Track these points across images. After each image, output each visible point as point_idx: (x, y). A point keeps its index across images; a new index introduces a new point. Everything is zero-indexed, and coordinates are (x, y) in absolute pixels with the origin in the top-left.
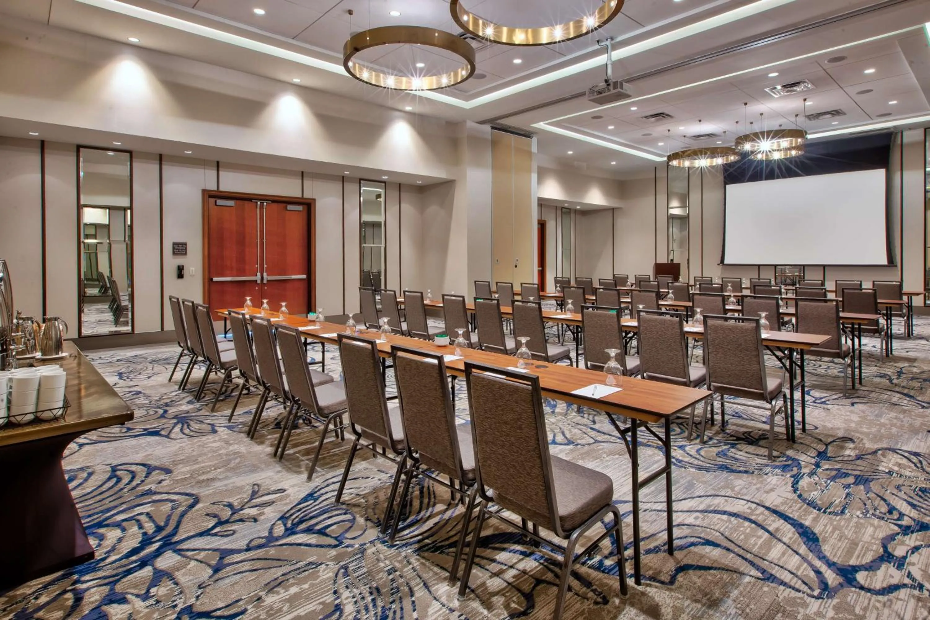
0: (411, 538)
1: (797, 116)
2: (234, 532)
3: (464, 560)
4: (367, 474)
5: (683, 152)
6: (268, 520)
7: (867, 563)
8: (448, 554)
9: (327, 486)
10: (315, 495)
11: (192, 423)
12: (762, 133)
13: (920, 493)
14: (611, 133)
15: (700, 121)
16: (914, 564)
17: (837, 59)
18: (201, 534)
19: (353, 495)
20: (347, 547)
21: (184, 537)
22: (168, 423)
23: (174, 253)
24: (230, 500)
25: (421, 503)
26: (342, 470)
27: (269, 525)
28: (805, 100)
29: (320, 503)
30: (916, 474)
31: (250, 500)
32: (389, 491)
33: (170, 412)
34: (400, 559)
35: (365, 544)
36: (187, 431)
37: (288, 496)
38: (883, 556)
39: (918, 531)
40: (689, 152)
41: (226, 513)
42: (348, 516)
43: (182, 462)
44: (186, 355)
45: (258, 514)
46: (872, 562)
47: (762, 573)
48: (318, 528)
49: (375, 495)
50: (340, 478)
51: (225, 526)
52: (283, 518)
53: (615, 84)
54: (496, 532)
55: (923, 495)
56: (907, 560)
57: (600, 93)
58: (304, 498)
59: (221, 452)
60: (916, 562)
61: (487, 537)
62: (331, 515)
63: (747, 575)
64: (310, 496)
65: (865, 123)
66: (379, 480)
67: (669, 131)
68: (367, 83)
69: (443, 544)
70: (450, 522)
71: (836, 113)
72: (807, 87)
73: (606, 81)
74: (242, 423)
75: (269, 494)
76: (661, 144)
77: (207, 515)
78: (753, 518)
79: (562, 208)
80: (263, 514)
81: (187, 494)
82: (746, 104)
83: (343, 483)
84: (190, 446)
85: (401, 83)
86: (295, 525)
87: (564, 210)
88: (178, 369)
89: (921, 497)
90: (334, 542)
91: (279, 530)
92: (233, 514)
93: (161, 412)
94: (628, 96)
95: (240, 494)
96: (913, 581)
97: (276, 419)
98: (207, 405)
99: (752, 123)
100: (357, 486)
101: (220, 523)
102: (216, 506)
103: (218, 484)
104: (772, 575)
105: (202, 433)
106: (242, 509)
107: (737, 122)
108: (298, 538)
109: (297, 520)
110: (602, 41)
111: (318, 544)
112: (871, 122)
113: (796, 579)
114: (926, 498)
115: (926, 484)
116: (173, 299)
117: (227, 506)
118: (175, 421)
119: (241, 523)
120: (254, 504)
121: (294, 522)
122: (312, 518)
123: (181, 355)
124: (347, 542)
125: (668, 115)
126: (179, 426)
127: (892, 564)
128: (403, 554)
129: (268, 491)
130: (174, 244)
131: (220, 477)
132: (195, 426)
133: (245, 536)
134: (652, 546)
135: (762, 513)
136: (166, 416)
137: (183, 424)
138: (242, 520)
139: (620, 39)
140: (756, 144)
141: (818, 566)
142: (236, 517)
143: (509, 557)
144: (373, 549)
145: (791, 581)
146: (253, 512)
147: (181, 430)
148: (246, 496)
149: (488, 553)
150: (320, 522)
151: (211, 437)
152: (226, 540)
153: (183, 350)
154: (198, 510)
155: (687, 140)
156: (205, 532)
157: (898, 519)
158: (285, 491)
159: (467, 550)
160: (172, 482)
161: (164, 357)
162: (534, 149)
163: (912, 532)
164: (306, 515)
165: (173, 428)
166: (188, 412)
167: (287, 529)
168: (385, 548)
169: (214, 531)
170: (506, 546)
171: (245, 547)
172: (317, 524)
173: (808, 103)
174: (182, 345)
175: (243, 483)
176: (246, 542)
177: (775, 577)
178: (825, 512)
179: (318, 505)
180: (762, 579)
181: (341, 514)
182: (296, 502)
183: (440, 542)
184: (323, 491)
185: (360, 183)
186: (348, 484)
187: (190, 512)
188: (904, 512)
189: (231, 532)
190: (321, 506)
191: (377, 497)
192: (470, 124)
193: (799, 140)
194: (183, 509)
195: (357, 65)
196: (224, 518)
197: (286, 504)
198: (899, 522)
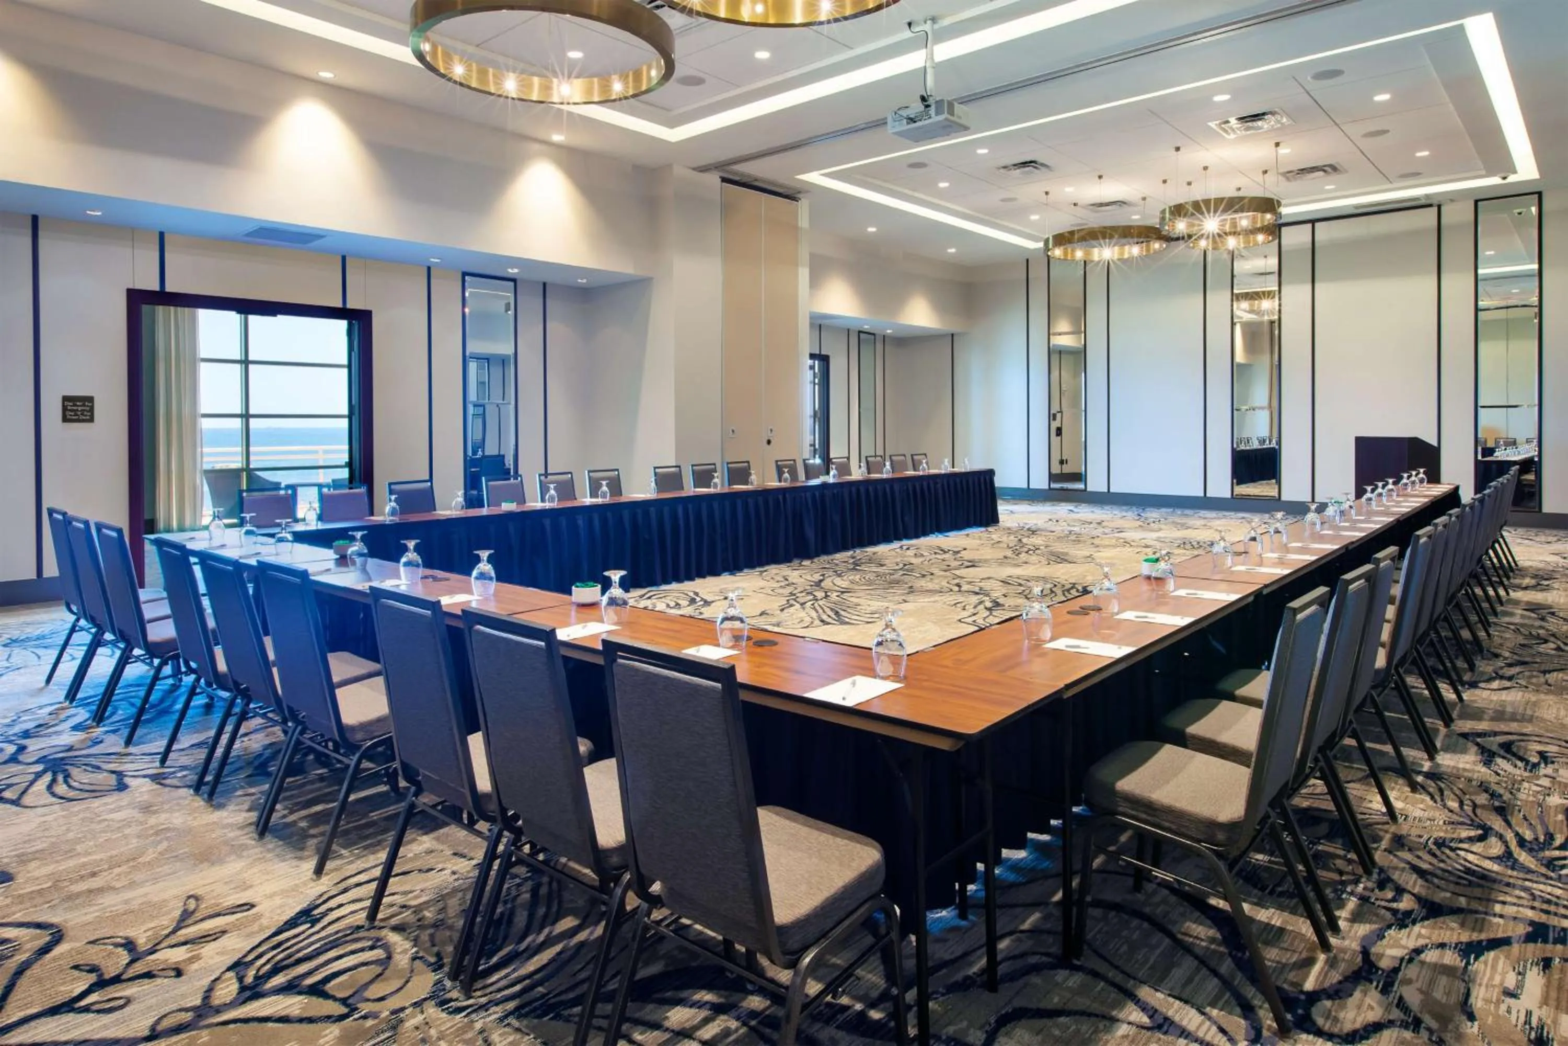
0: (499, 990)
1: (1265, 172)
2: (128, 1001)
3: (600, 1029)
4: (430, 861)
5: (1072, 233)
6: (207, 970)
7: (1331, 984)
8: (567, 1020)
9: (345, 891)
10: (316, 912)
11: (74, 772)
12: (1207, 202)
13: (1434, 847)
14: (942, 194)
15: (1100, 177)
16: (1409, 982)
17: (1329, 73)
18: (54, 1011)
19: (395, 908)
20: (365, 1017)
21: (14, 1019)
22: (20, 774)
23: (65, 419)
24: (131, 933)
25: (531, 916)
26: (383, 856)
27: (206, 982)
28: (1277, 145)
29: (323, 928)
30: (1431, 814)
31: (174, 932)
32: (469, 896)
33: (30, 749)
34: (470, 1035)
35: (402, 1009)
36: (61, 788)
37: (259, 916)
38: (1360, 969)
39: (1423, 919)
40: (1082, 234)
41: (118, 960)
42: (379, 953)
43: (38, 855)
44: (82, 629)
45: (184, 961)
46: (1340, 982)
47: (1150, 1017)
48: (309, 981)
49: (440, 905)
50: (377, 872)
51: (111, 989)
52: (238, 966)
53: (939, 103)
54: (670, 968)
55: (1438, 853)
56: (1400, 975)
57: (912, 120)
58: (292, 919)
59: (127, 831)
60: (1414, 978)
61: (652, 979)
62: (341, 952)
63: (1123, 1022)
64: (307, 915)
65: (1376, 188)
66: (454, 873)
67: (1047, 193)
68: (461, 84)
69: (564, 997)
70: (583, 951)
71: (1331, 169)
72: (1279, 122)
73: (923, 99)
74: (184, 768)
75: (218, 915)
76: (1034, 217)
77: (76, 967)
78: (1147, 910)
79: (860, 332)
80: (197, 958)
81: (39, 926)
82: (1178, 149)
83: (383, 882)
84: (61, 821)
85: (530, 86)
86: (261, 979)
87: (862, 335)
88: (66, 657)
89: (1434, 855)
90: (338, 1009)
91: (228, 990)
92: (132, 962)
93: (11, 749)
94: (965, 128)
95: (152, 918)
96: (1405, 1013)
97: (260, 755)
98: (114, 732)
99: (1189, 184)
100: (407, 888)
101: (101, 984)
102: (96, 948)
103: (109, 900)
104: (1166, 1019)
105: (95, 792)
106: (152, 951)
107: (1165, 182)
108: (265, 1005)
109: (268, 967)
110: (918, 24)
111: (305, 1015)
112: (1389, 186)
113: (1208, 1023)
114: (1444, 857)
115: (1446, 831)
116: (55, 515)
117: (121, 945)
118: (39, 768)
119: (146, 981)
120: (182, 939)
121: (261, 973)
122: (299, 961)
123: (73, 630)
124: (365, 1008)
125: (1043, 165)
126: (48, 778)
127: (1375, 984)
128: (478, 1026)
129: (217, 909)
130: (65, 399)
131: (118, 885)
132: (80, 776)
133: (150, 1008)
134: (959, 977)
135: (1164, 901)
136: (21, 758)
137: (55, 774)
138: (149, 975)
139: (946, 22)
140: (1197, 222)
141: (1250, 996)
142: (139, 968)
143: (687, 1016)
144: (419, 1018)
145: (1198, 1028)
146: (177, 955)
147: (50, 787)
148: (167, 921)
149: (649, 1011)
150: (317, 969)
151: (112, 800)
152: (106, 1019)
153: (78, 620)
154: (54, 959)
155: (1079, 211)
156: (63, 1005)
157: (1394, 900)
158: (253, 906)
159: (609, 1008)
160: (8, 901)
161: (38, 632)
162: (804, 222)
163: (1414, 922)
164: (289, 956)
165: (32, 783)
166: (71, 749)
167: (243, 989)
168: (444, 1015)
169: (83, 1003)
170: (684, 994)
171: (146, 1033)
172: (310, 973)
173: (1284, 151)
174: (74, 608)
175: (166, 896)
176: (151, 1021)
177: (1173, 1022)
178: (1271, 893)
179: (318, 932)
180: (1148, 1029)
181: (362, 950)
182: (273, 930)
183: (554, 997)
184: (332, 903)
185: (464, 281)
186: (394, 884)
187: (40, 962)
188: (1404, 885)
189: (121, 1002)
190: (323, 934)
191: (443, 910)
192: (680, 171)
193: (1268, 216)
194: (21, 957)
195: (440, 49)
196: (110, 973)
197: (250, 935)
198: (1395, 905)
